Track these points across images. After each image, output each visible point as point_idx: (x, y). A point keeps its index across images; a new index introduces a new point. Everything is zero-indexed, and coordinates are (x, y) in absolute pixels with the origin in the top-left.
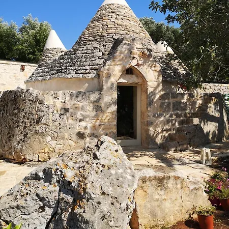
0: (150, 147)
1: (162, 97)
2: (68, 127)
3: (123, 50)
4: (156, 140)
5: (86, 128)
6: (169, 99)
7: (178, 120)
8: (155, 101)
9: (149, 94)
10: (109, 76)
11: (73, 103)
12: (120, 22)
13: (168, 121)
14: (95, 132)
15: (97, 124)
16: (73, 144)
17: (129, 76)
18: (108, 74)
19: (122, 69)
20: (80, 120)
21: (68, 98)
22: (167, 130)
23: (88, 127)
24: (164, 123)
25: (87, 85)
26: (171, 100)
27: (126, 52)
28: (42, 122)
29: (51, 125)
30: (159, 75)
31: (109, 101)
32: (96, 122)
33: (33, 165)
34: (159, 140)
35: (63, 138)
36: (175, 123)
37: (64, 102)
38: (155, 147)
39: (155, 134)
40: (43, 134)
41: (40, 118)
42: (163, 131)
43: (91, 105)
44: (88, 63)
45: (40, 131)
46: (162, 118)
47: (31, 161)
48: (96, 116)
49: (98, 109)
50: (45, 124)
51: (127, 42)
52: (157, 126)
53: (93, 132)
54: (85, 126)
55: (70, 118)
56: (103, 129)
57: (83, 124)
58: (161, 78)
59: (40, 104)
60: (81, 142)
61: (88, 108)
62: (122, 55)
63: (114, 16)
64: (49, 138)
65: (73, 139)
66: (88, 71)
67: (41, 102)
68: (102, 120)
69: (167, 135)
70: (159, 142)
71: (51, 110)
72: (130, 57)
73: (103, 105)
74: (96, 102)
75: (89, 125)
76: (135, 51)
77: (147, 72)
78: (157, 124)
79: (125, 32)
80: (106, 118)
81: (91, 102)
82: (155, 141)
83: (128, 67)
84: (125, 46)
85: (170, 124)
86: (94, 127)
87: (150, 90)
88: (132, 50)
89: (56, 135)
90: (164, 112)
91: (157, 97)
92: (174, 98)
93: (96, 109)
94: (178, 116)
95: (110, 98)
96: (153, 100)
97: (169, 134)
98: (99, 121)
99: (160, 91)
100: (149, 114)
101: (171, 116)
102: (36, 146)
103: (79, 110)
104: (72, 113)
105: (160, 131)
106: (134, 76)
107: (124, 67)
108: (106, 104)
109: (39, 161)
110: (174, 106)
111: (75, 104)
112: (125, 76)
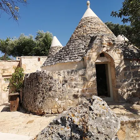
0: (120, 102)
1: (124, 69)
2: (68, 92)
3: (97, 42)
4: (124, 97)
5: (78, 92)
6: (129, 70)
7: (137, 83)
8: (120, 72)
9: (116, 68)
10: (89, 59)
11: (69, 77)
12: (93, 27)
13: (130, 85)
14: (84, 94)
15: (85, 88)
16: (72, 102)
17: (102, 58)
18: (89, 58)
19: (97, 54)
20: (75, 87)
21: (66, 74)
22: (131, 90)
23: (80, 91)
24: (128, 86)
25: (77, 65)
26: (132, 71)
27: (99, 44)
28: (53, 89)
29: (58, 91)
30: (121, 56)
31: (91, 74)
32: (84, 87)
33: (49, 116)
35: (65, 99)
36: (136, 85)
37: (64, 77)
38: (124, 102)
39: (123, 93)
40: (53, 97)
41: (51, 87)
42: (127, 91)
43: (80, 77)
44: (76, 53)
45: (52, 95)
46: (126, 83)
47: (47, 113)
48: (84, 84)
49: (85, 79)
50: (54, 91)
51: (99, 38)
52: (123, 88)
53: (82, 94)
55: (68, 86)
56: (88, 92)
57: (76, 89)
58: (123, 57)
59: (50, 79)
60: (76, 101)
61: (78, 79)
62: (97, 46)
63: (90, 24)
64: (57, 99)
65: (71, 99)
66: (76, 58)
67: (51, 78)
68: (87, 86)
69: (131, 93)
70: (126, 99)
71: (57, 82)
72: (102, 46)
73: (87, 77)
74: (83, 75)
75: (80, 90)
76: (104, 42)
77: (113, 54)
78: (123, 87)
79: (97, 32)
80: (90, 85)
81: (80, 75)
82: (123, 98)
83: (101, 52)
84: (98, 40)
85: (132, 86)
86: (83, 91)
87: (116, 65)
88: (103, 42)
89: (61, 97)
90: (127, 78)
91: (121, 69)
92: (133, 69)
93: (83, 79)
94: (137, 80)
95: (91, 72)
96: (119, 72)
97: (132, 93)
98: (85, 87)
99: (123, 66)
100: (118, 80)
101: (132, 81)
102: (50, 104)
103: (73, 81)
104: (69, 83)
105: (126, 91)
106: (105, 58)
107: (98, 52)
108: (89, 76)
109: (52, 113)
110: (133, 74)
111: (70, 77)
112: (100, 58)
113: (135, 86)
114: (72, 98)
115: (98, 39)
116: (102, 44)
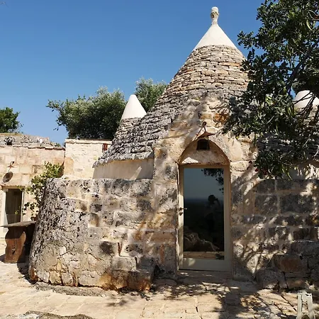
0: (236, 276)
1: (258, 187)
2: (89, 234)
3: (187, 113)
4: (249, 265)
5: (124, 236)
6: (273, 190)
7: (293, 228)
8: (245, 193)
9: (234, 182)
10: (163, 155)
11: (107, 196)
12: (210, 71)
13: (271, 232)
14: (139, 243)
15: (144, 230)
16: (95, 261)
17: (202, 152)
19: (185, 142)
20: (118, 224)
21: (101, 189)
22: (271, 249)
23: (129, 235)
24: (264, 235)
26: (279, 193)
27: (191, 116)
28: (59, 224)
29: (68, 229)
30: (252, 149)
31: (163, 194)
32: (142, 227)
33: (42, 288)
34: (253, 265)
35: (80, 250)
36: (287, 235)
37: (97, 196)
38: (246, 277)
39: (246, 254)
40: (58, 244)
41: (57, 219)
42: (261, 250)
43: (135, 200)
44: (148, 136)
45: (55, 238)
46: (261, 226)
47: (42, 281)
48: (142, 218)
49: (144, 204)
50: (61, 228)
51: (194, 100)
52: (249, 239)
53: (135, 244)
54: (123, 232)
55: (102, 219)
56: (152, 240)
57: (122, 229)
58: (255, 154)
60: (106, 261)
61: (129, 204)
62: (185, 121)
63: (203, 63)
64: (63, 250)
65: (94, 254)
66: (143, 149)
67: (62, 197)
68: (151, 223)
69: (270, 256)
70: (253, 270)
71: (71, 208)
72: (199, 122)
73: (153, 200)
74: (141, 195)
75: (131, 232)
76: (208, 112)
77: (230, 144)
78: (250, 236)
80: (157, 222)
81: (134, 195)
82: (245, 267)
83: (195, 138)
84: (190, 107)
85: (277, 236)
86: (137, 236)
87: (235, 174)
89: (72, 246)
90: (262, 213)
91: (249, 187)
92: (284, 188)
93: (141, 206)
94: (291, 221)
95: (165, 189)
96: (241, 193)
97: (275, 255)
98: (146, 226)
99: (254, 177)
100: (235, 216)
101: (278, 221)
102: (49, 261)
103: (116, 208)
104: (105, 213)
105: (256, 248)
106: (210, 152)
107: (188, 139)
108: (157, 199)
109: (49, 282)
110: (284, 203)
111: (111, 198)
112: (195, 153)
113: (285, 237)
114: (96, 250)
115: (190, 104)
116: (200, 115)
